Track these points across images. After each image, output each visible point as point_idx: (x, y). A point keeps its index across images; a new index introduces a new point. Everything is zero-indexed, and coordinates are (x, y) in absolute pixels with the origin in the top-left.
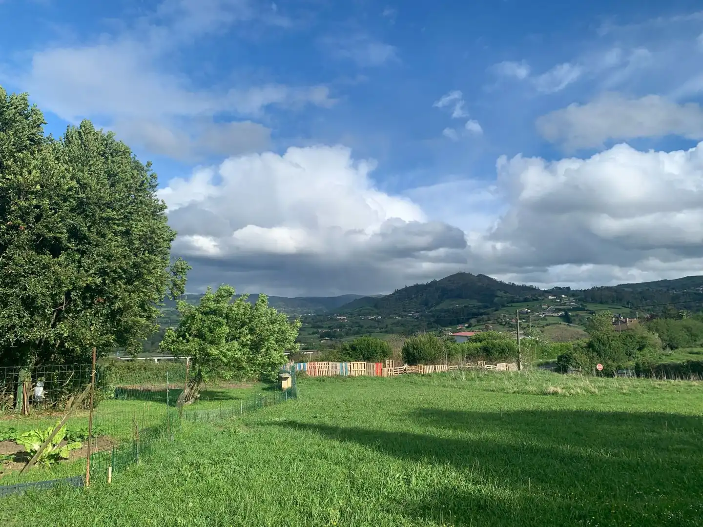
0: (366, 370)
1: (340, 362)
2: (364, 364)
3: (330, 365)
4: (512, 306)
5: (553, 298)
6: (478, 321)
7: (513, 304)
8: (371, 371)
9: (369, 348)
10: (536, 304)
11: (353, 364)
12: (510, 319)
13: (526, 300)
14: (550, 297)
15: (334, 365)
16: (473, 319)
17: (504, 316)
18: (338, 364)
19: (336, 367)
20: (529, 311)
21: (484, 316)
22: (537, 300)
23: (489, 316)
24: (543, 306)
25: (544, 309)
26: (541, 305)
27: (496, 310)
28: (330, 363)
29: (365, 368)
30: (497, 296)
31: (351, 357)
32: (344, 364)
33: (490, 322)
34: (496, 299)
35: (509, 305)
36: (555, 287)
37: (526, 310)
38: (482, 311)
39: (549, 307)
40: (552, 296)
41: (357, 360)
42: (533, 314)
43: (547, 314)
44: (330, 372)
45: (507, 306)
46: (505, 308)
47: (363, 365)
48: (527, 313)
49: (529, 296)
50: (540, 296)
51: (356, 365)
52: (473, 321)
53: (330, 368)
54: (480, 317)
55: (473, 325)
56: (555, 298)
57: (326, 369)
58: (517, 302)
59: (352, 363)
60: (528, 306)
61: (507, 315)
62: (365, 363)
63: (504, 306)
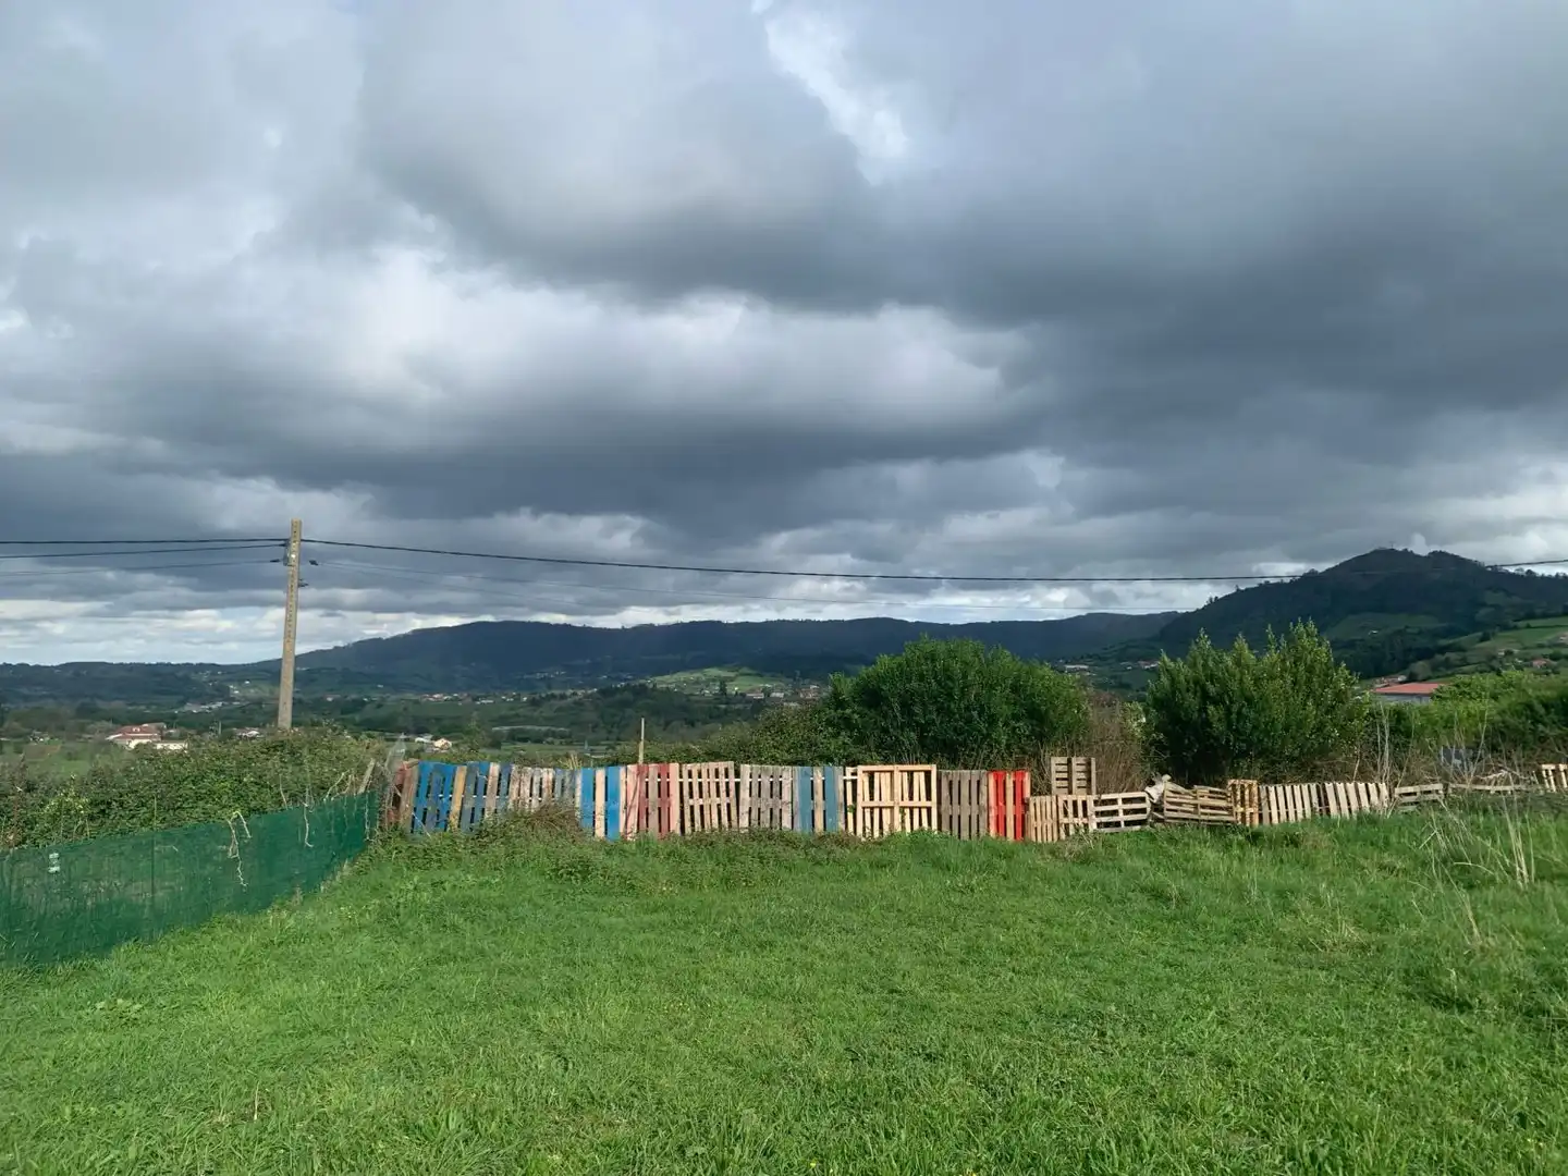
0: (933, 804)
1: (802, 763)
2: (928, 774)
3: (745, 780)
4: (1528, 627)
6: (1435, 668)
7: (1533, 623)
8: (965, 811)
9: (950, 696)
11: (871, 775)
12: (1526, 660)
15: (766, 781)
16: (1421, 663)
17: (1509, 653)
18: (788, 775)
19: (776, 790)
21: (1448, 655)
23: (1464, 654)
27: (1483, 640)
28: (746, 769)
29: (929, 798)
30: (1484, 605)
31: (860, 740)
32: (818, 776)
33: (1466, 668)
34: (1483, 612)
35: (1521, 624)
38: (1443, 642)
41: (891, 753)
44: (744, 809)
45: (1516, 628)
46: (1510, 633)
47: (919, 779)
51: (882, 780)
52: (1420, 667)
53: (744, 794)
54: (1440, 658)
55: (1420, 678)
57: (724, 800)
58: (1545, 616)
59: (860, 768)
61: (1516, 651)
62: (933, 769)
63: (1506, 628)
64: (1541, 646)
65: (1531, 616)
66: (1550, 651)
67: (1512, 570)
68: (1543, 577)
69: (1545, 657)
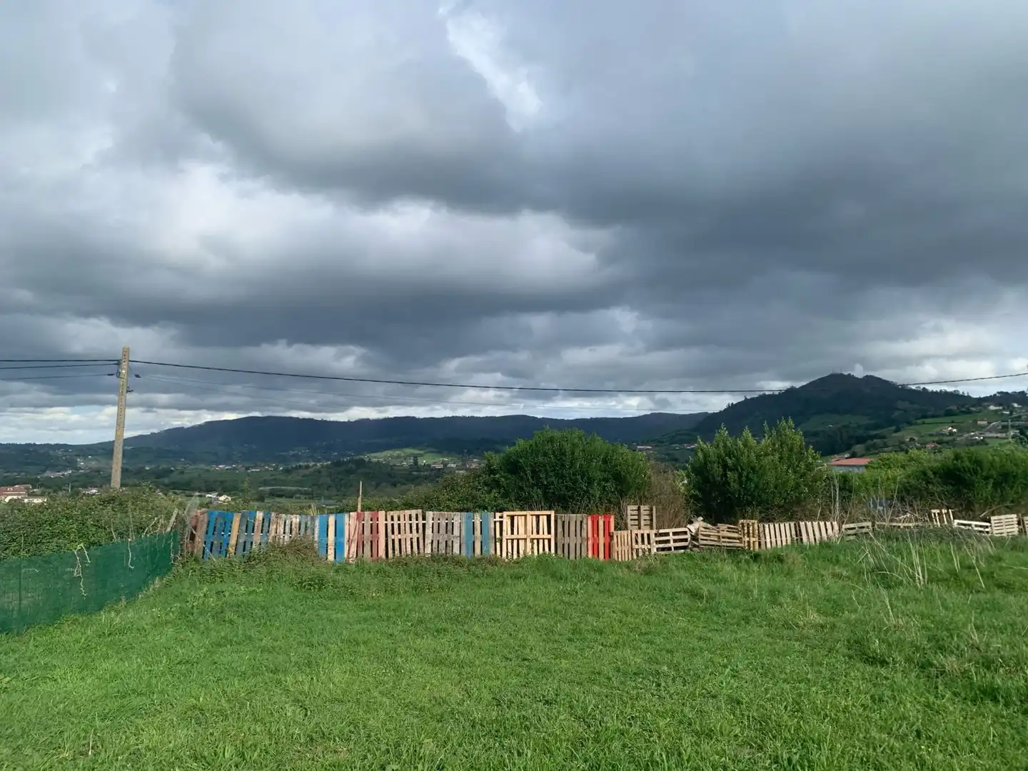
0: (552, 536)
1: (468, 511)
2: (549, 517)
3: (430, 522)
4: (924, 423)
5: (997, 408)
6: (868, 449)
7: (927, 421)
8: (572, 541)
9: (563, 465)
10: (969, 420)
11: (512, 518)
12: (922, 444)
13: (949, 413)
14: (992, 408)
15: (443, 523)
16: (858, 446)
17: (912, 439)
18: (458, 518)
19: (449, 528)
20: (955, 430)
21: (875, 441)
22: (969, 412)
23: (885, 440)
24: (979, 422)
25: (982, 427)
26: (975, 421)
27: (896, 431)
28: (430, 514)
29: (549, 533)
30: (898, 409)
31: (505, 495)
32: (477, 519)
33: (886, 449)
34: (897, 413)
35: (919, 421)
36: (998, 393)
37: (950, 428)
38: (872, 433)
39: (989, 423)
40: (995, 406)
41: (525, 503)
42: (962, 436)
43: (988, 435)
44: (428, 541)
45: (916, 424)
46: (912, 427)
47: (543, 520)
48: (951, 434)
49: (954, 408)
50: (974, 406)
51: (519, 522)
52: (858, 448)
53: (428, 531)
54: (869, 442)
55: (859, 454)
56: (1001, 408)
57: (415, 535)
58: (933, 416)
59: (505, 514)
60: (952, 422)
61: (916, 439)
62: (552, 513)
63: (910, 423)
64: (931, 435)
65: (925, 417)
66: (936, 439)
67: (913, 387)
68: (932, 392)
69: (934, 442)
